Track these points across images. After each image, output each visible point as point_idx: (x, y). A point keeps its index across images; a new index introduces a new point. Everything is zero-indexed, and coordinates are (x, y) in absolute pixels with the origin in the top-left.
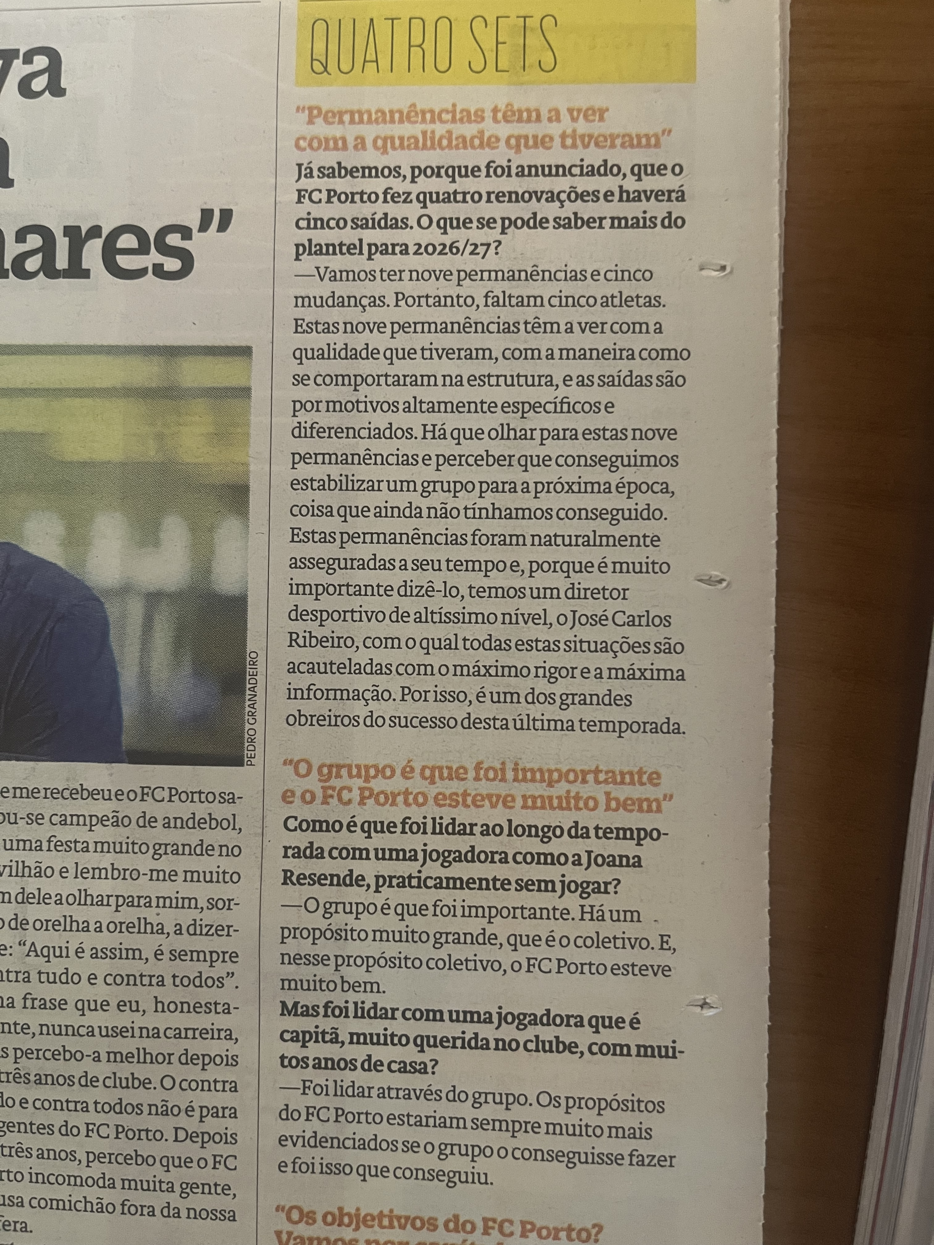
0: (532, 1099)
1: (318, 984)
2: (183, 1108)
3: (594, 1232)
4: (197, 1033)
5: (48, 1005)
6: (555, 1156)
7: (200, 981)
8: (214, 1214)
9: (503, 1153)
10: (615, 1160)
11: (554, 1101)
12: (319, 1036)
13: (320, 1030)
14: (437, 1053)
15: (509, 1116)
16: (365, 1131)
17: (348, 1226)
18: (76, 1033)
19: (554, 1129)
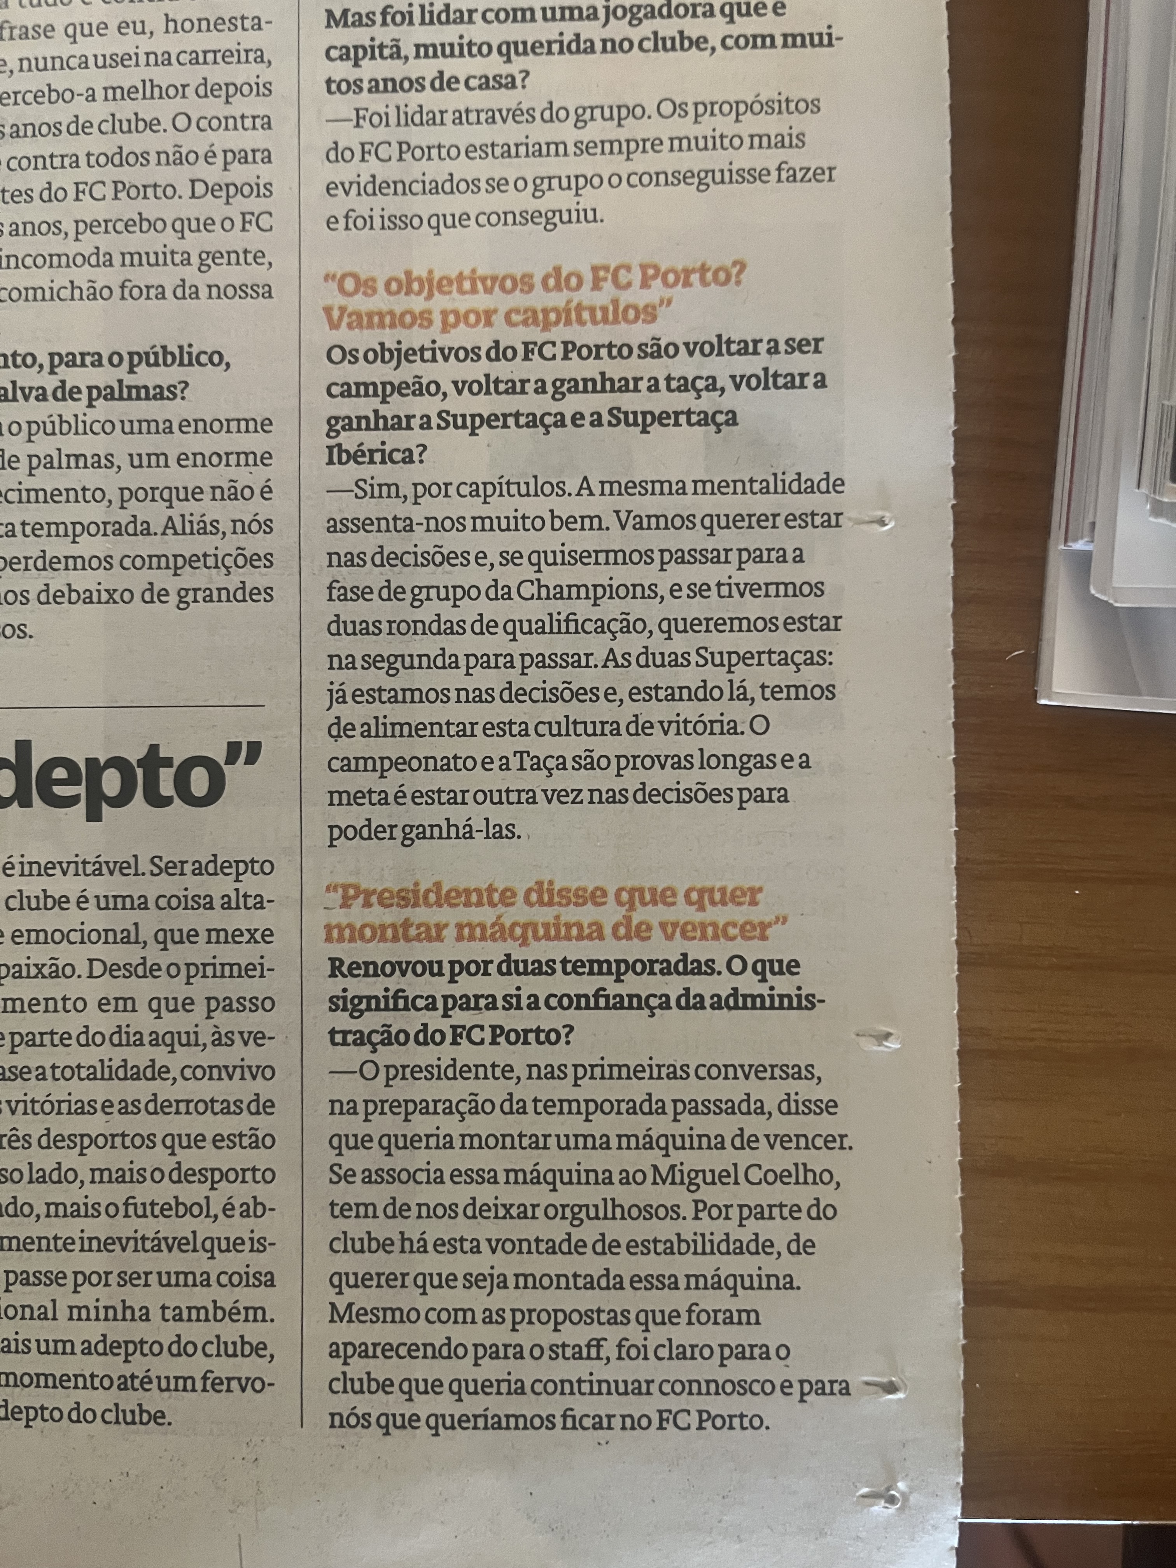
0: (651, 109)
2: (201, 154)
3: (734, 271)
4: (219, 55)
5: (31, 33)
6: (682, 178)
8: (243, 291)
9: (615, 180)
10: (758, 176)
11: (680, 109)
12: (375, 51)
13: (377, 43)
14: (528, 62)
15: (622, 134)
16: (436, 170)
17: (419, 293)
18: (65, 65)
19: (679, 143)
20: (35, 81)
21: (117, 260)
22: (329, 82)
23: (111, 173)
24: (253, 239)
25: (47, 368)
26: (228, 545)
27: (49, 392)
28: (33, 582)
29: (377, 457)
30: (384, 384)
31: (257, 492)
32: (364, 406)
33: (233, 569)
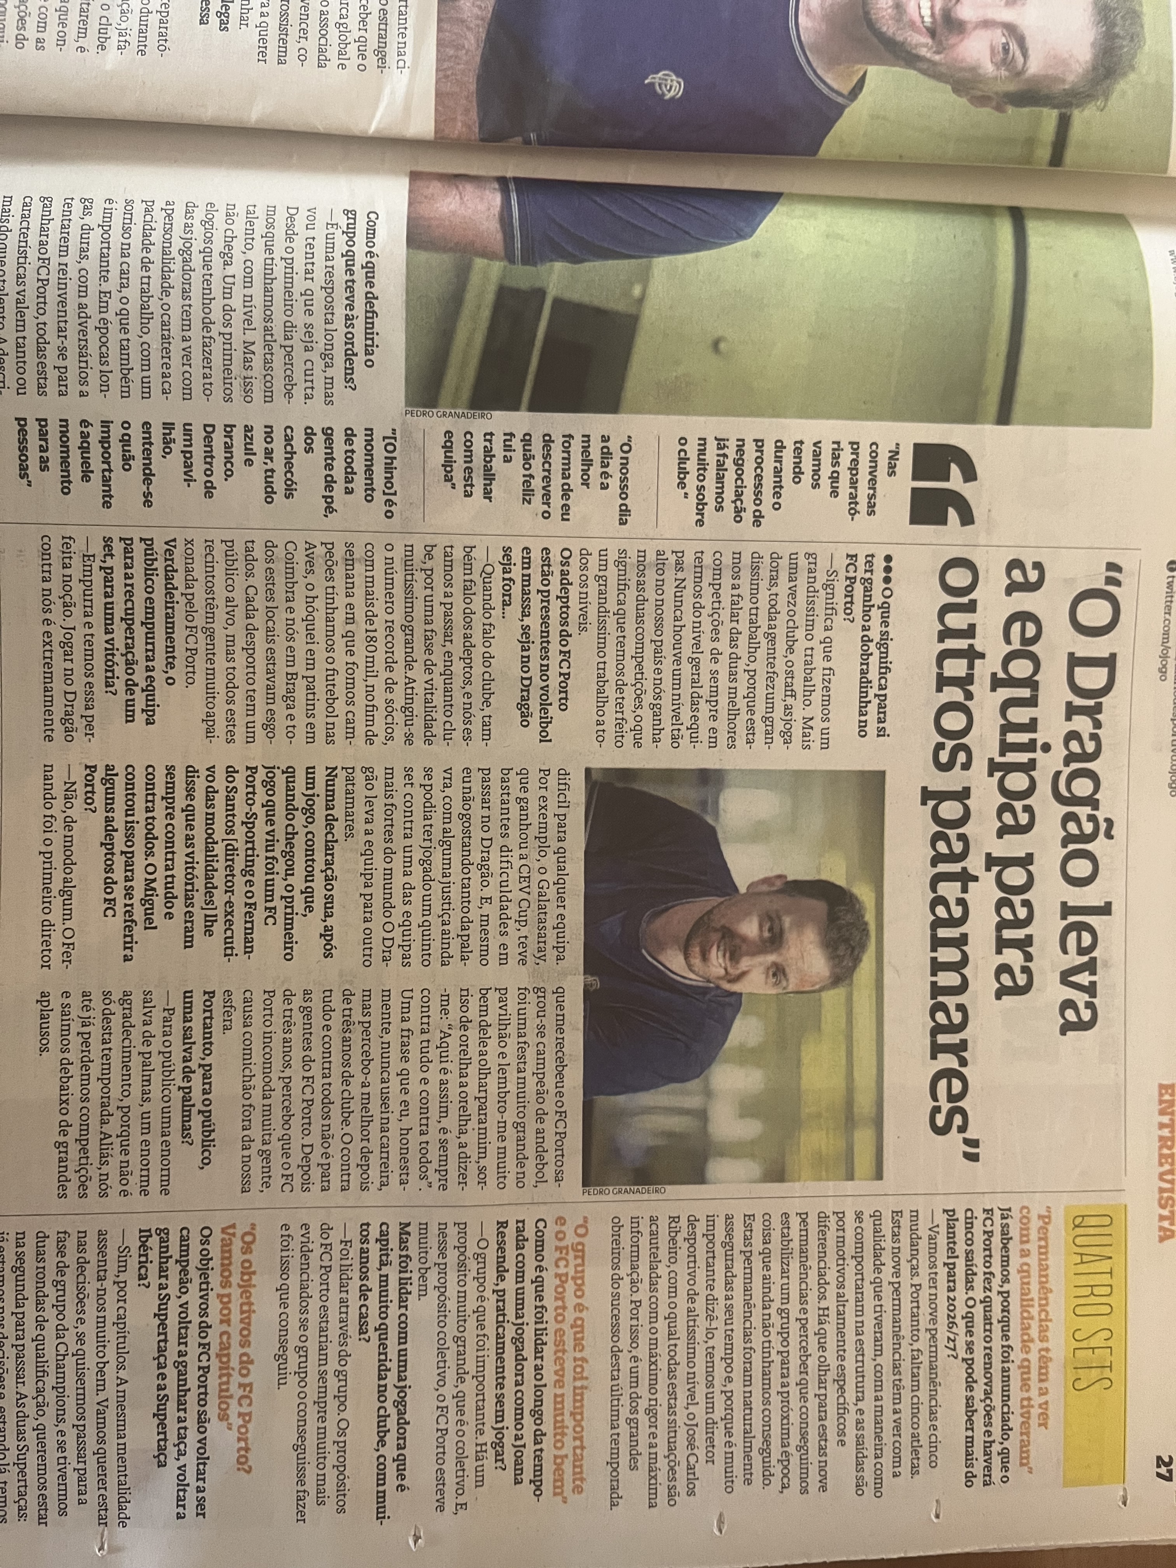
0: (343, 1415)
1: (424, 1251)
2: (329, 1150)
3: (246, 1467)
4: (386, 1160)
5: (405, 1048)
6: (301, 1436)
7: (424, 1162)
8: (246, 1177)
9: (302, 1396)
10: (301, 1481)
11: (342, 1432)
12: (385, 1251)
13: (390, 1252)
14: (375, 1341)
15: (329, 1398)
16: (314, 1289)
17: (242, 1280)
18: (384, 1070)
19: (322, 1433)
20: (375, 1052)
21: (266, 1102)
22: (368, 1224)
23: (318, 1097)
24: (277, 1181)
25: (203, 1062)
26: (93, 1172)
27: (188, 1064)
28: (74, 1056)
29: (143, 1259)
30: (187, 1261)
31: (124, 1188)
32: (174, 1250)
33: (78, 1175)
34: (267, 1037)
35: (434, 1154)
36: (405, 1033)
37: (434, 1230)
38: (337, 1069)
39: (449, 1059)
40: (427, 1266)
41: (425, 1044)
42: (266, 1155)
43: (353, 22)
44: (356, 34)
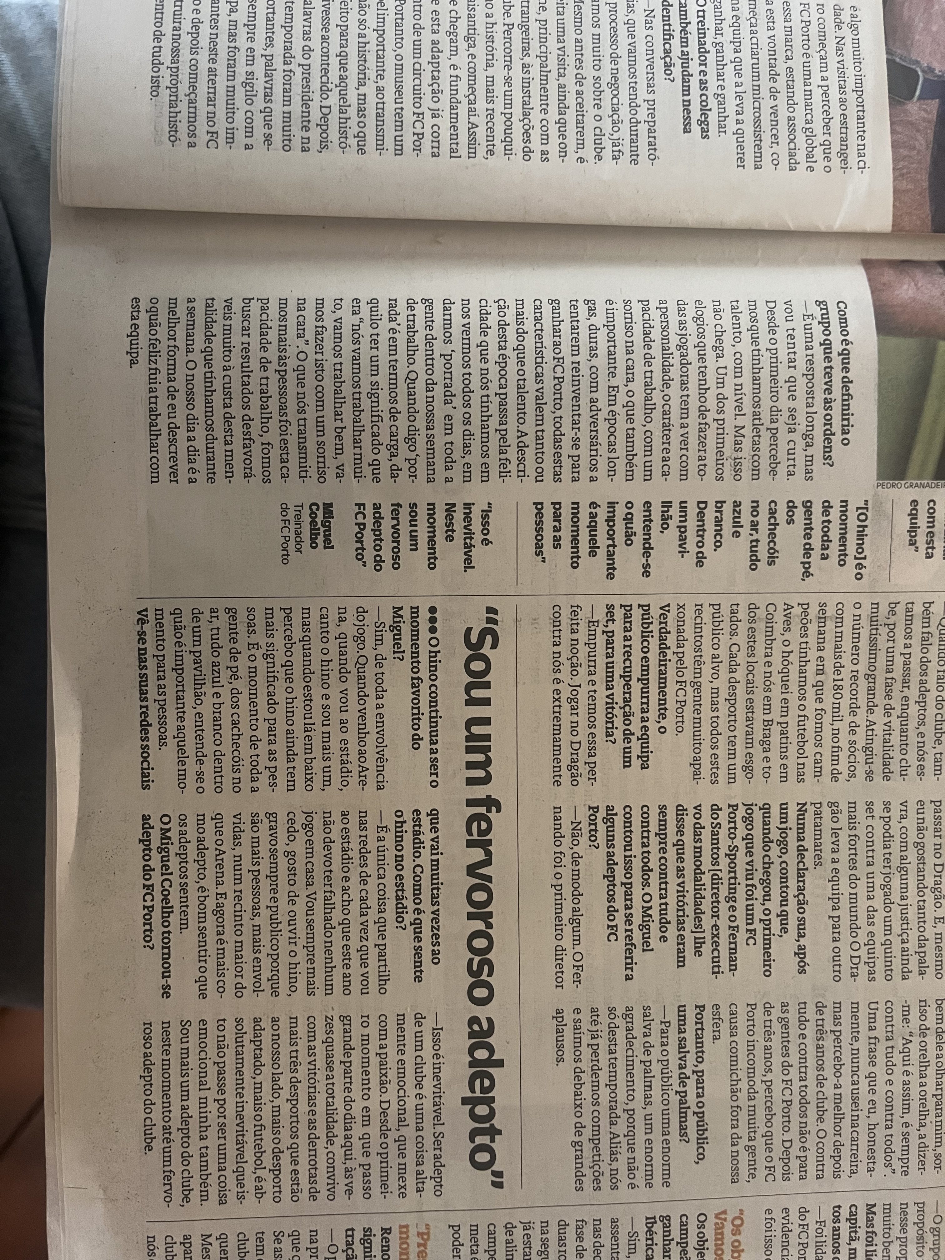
1: (888, 1227)
2: (805, 1145)
4: (855, 1152)
5: (872, 1054)
7: (889, 1152)
8: (735, 1170)
12: (854, 1228)
13: (858, 1229)
18: (854, 1073)
20: (846, 1058)
21: (752, 1103)
22: (839, 1207)
23: (796, 1099)
24: (761, 1173)
25: (696, 1069)
26: (605, 1167)
27: (683, 1071)
28: (585, 1065)
29: (650, 1242)
30: (687, 1243)
31: (632, 1181)
32: (675, 1233)
33: (592, 1170)
34: (751, 1045)
35: (897, 1146)
36: (873, 1041)
37: (896, 1209)
38: (812, 1073)
39: (911, 1062)
40: (889, 1240)
41: (890, 1050)
42: (751, 1150)
43: (818, 126)
44: (821, 138)
